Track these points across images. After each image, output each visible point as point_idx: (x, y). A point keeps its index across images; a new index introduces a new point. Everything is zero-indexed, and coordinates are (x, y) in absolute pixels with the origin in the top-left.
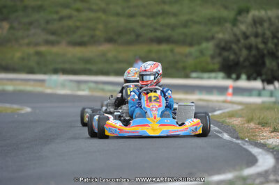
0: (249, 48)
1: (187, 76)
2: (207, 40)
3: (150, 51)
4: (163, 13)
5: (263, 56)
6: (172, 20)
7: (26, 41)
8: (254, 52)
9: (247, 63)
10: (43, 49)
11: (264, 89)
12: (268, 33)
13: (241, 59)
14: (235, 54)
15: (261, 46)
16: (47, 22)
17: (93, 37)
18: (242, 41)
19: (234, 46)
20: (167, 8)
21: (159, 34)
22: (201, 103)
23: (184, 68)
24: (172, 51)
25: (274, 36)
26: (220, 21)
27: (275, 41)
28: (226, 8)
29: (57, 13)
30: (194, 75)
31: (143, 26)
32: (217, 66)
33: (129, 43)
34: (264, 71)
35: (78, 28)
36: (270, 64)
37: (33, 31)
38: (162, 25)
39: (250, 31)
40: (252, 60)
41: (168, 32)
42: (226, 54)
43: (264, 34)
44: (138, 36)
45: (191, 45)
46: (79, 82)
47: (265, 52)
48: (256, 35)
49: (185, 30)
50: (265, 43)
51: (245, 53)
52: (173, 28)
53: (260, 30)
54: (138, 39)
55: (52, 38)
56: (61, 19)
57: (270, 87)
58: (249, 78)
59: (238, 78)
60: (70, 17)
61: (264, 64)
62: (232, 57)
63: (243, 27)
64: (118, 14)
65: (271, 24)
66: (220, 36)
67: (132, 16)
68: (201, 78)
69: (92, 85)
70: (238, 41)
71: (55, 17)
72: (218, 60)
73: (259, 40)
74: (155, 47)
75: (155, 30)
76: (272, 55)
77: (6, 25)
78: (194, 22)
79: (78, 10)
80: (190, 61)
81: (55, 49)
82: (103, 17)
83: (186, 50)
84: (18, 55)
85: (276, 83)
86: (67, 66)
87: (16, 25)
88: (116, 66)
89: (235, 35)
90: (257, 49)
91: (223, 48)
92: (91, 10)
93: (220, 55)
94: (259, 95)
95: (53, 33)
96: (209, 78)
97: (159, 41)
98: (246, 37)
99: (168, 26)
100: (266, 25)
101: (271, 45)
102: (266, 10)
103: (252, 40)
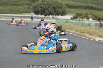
0: (41, 7)
3: (11, 8)
5: (44, 9)
8: (42, 8)
9: (41, 11)
11: (45, 17)
12: (46, 4)
13: (39, 10)
14: (38, 9)
15: (44, 7)
18: (40, 6)
19: (38, 7)
23: (20, 12)
24: (17, 7)
25: (48, 5)
27: (48, 6)
30: (23, 13)
31: (9, 1)
33: (6, 6)
34: (45, 13)
36: (46, 11)
39: (41, 3)
40: (42, 10)
41: (15, 3)
42: (35, 9)
43: (45, 4)
44: (8, 4)
45: (21, 6)
47: (45, 8)
48: (43, 4)
49: (20, 2)
50: (45, 6)
51: (40, 9)
52: (17, 2)
53: (44, 3)
54: (8, 5)
57: (46, 17)
59: (38, 15)
61: (45, 11)
62: (37, 10)
63: (40, 2)
65: (47, 1)
70: (38, 6)
72: (33, 10)
73: (44, 5)
74: (13, 7)
75: (12, 2)
76: (47, 9)
80: (22, 10)
83: (20, 7)
85: (48, 16)
88: (3, 11)
89: (38, 4)
90: (43, 8)
91: (35, 7)
93: (34, 9)
97: (13, 5)
98: (40, 5)
100: (45, 2)
101: (47, 7)
103: (42, 5)
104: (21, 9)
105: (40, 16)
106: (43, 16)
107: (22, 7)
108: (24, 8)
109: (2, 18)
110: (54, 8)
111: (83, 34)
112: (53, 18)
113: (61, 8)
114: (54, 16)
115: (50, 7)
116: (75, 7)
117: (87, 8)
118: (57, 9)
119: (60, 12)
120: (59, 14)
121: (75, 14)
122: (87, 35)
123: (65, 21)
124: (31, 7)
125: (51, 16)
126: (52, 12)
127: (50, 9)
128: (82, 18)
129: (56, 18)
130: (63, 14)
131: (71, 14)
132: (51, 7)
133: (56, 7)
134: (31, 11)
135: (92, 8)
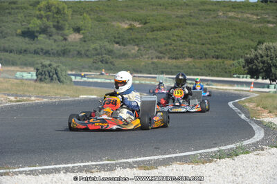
1: (231, 77)
2: (242, 57)
4: (219, 42)
6: (224, 47)
7: (147, 56)
10: (155, 60)
16: (158, 47)
17: (182, 55)
20: (221, 40)
21: (216, 54)
22: (236, 92)
26: (249, 47)
28: (252, 40)
29: (163, 42)
32: (246, 71)
35: (174, 50)
37: (150, 51)
38: (218, 49)
55: (161, 55)
56: (166, 45)
58: (263, 79)
60: (171, 45)
64: (195, 43)
66: (248, 56)
67: (203, 44)
68: (239, 77)
71: (163, 44)
77: (137, 48)
78: (235, 48)
79: (174, 40)
81: (162, 61)
82: (188, 45)
84: (143, 63)
86: (169, 70)
87: (142, 48)
92: (182, 41)
94: (268, 87)
95: (161, 53)
96: (243, 77)
99: (222, 49)
102: (273, 42)
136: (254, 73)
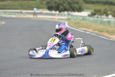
0: (55, 3)
8: (57, 4)
11: (59, 14)
15: (59, 2)
18: (54, 1)
19: (51, 2)
24: (28, 3)
27: (63, 1)
36: (61, 7)
40: (56, 6)
46: (5, 12)
47: (60, 4)
62: (50, 5)
69: (8, 13)
72: (46, 6)
76: (62, 5)
83: (32, 2)
91: (48, 3)
101: (61, 2)
103: (56, 0)
104: (33, 4)
105: (53, 12)
106: (57, 12)
107: (34, 2)
108: (37, 3)
109: (11, 14)
110: (69, 4)
111: (102, 33)
112: (69, 14)
113: (78, 3)
114: (70, 12)
115: (64, 3)
116: (93, 3)
117: (106, 3)
118: (73, 5)
119: (76, 8)
120: (75, 10)
121: (92, 11)
122: (106, 35)
123: (81, 18)
124: (44, 2)
125: (66, 13)
126: (67, 8)
127: (65, 5)
128: (101, 15)
129: (72, 15)
130: (79, 10)
131: (89, 10)
132: (66, 2)
133: (72, 2)
134: (44, 6)
135: (111, 4)
136: (50, 8)
